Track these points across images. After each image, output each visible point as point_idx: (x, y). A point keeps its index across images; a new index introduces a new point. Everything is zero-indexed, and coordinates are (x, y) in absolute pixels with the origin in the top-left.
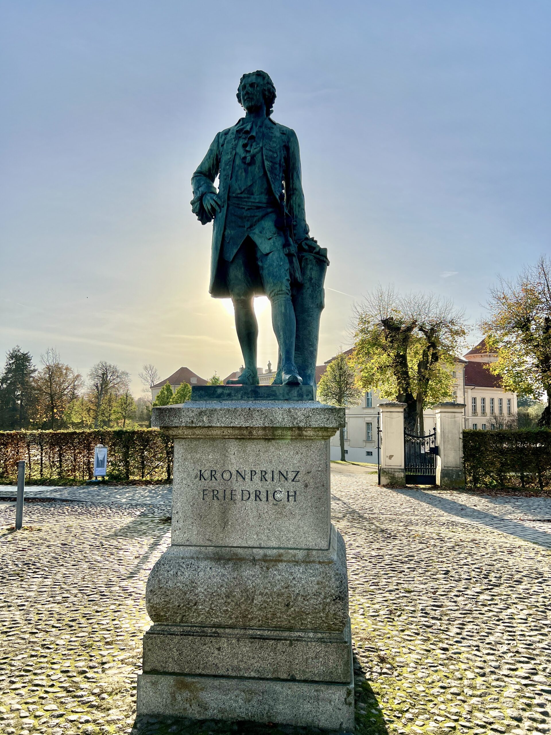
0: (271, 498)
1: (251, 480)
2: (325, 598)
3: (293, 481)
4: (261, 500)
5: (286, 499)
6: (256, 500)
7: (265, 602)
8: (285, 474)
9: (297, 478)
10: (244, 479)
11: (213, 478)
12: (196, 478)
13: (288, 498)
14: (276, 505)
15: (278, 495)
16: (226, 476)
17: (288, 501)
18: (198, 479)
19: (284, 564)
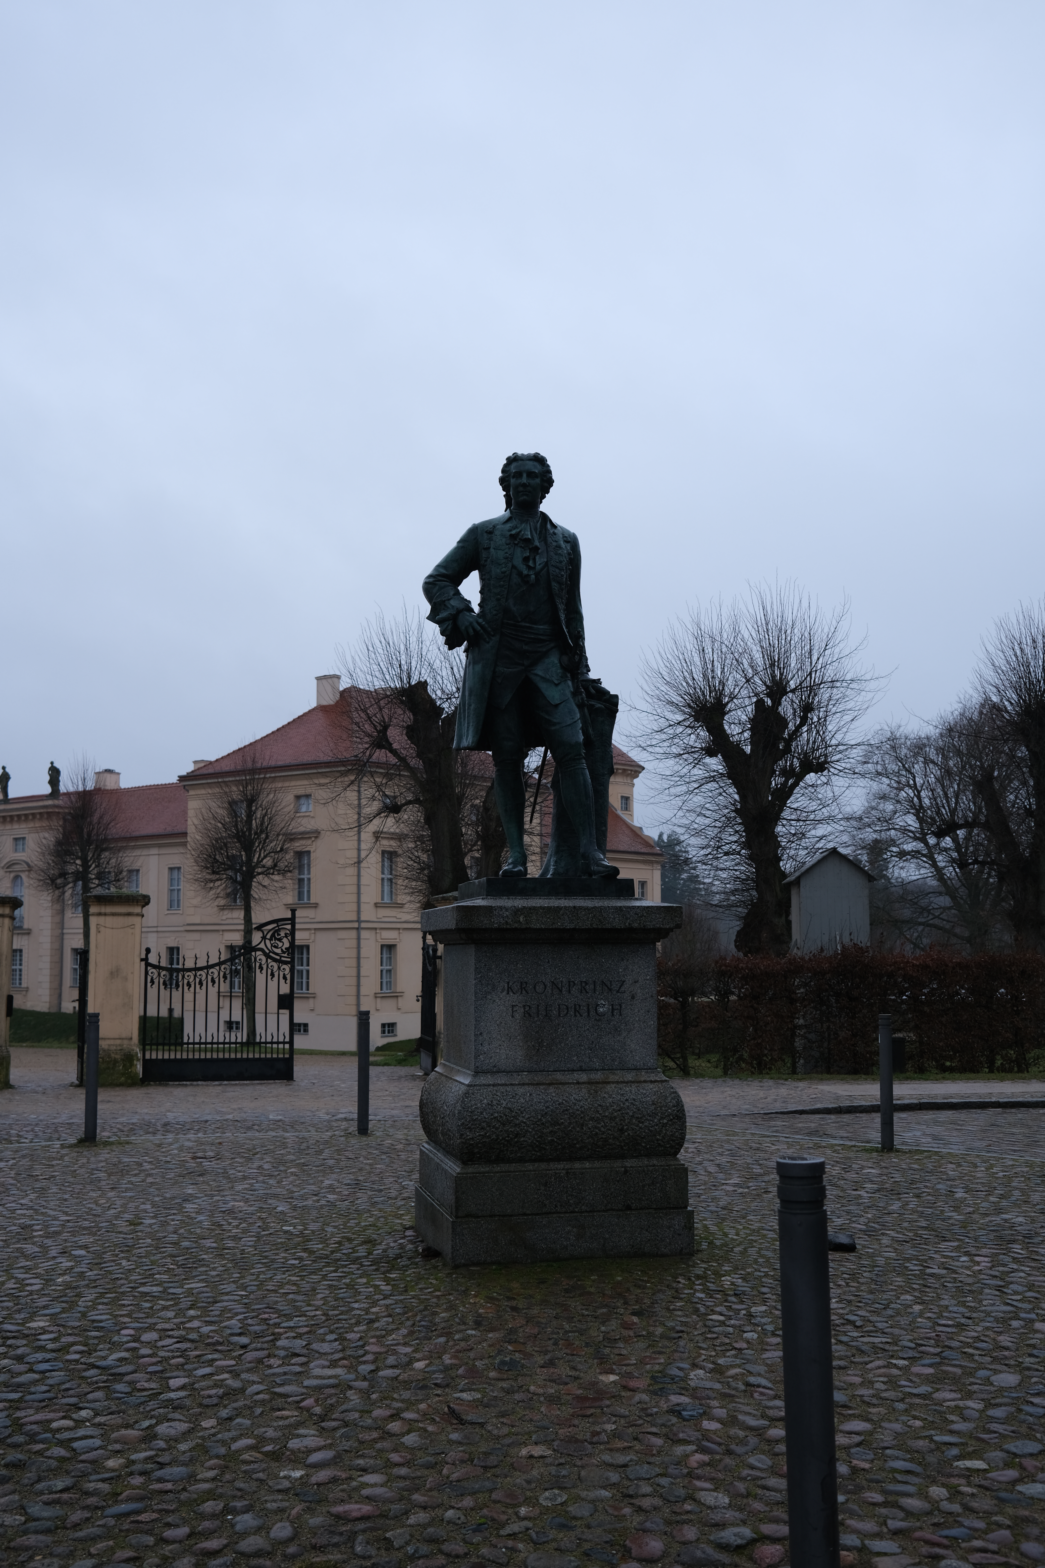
0: (592, 1013)
1: (570, 992)
2: (662, 1118)
3: (618, 992)
4: (581, 1016)
5: (610, 1013)
6: (575, 1016)
7: (596, 1127)
8: (609, 984)
9: (622, 989)
10: (561, 991)
11: (524, 992)
12: (503, 991)
13: (612, 1012)
14: (599, 1020)
15: (601, 1010)
16: (539, 988)
17: (613, 1015)
18: (505, 993)
19: (613, 1086)
